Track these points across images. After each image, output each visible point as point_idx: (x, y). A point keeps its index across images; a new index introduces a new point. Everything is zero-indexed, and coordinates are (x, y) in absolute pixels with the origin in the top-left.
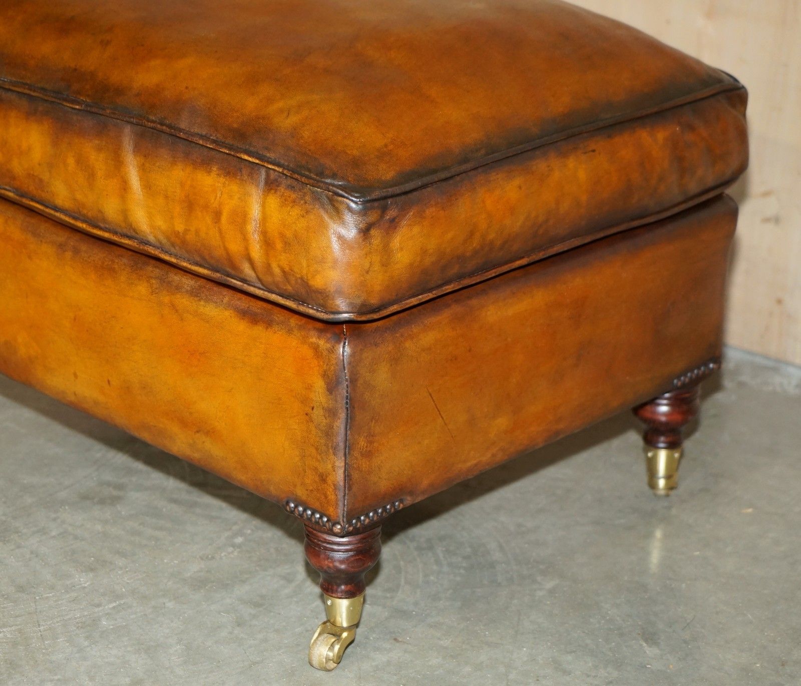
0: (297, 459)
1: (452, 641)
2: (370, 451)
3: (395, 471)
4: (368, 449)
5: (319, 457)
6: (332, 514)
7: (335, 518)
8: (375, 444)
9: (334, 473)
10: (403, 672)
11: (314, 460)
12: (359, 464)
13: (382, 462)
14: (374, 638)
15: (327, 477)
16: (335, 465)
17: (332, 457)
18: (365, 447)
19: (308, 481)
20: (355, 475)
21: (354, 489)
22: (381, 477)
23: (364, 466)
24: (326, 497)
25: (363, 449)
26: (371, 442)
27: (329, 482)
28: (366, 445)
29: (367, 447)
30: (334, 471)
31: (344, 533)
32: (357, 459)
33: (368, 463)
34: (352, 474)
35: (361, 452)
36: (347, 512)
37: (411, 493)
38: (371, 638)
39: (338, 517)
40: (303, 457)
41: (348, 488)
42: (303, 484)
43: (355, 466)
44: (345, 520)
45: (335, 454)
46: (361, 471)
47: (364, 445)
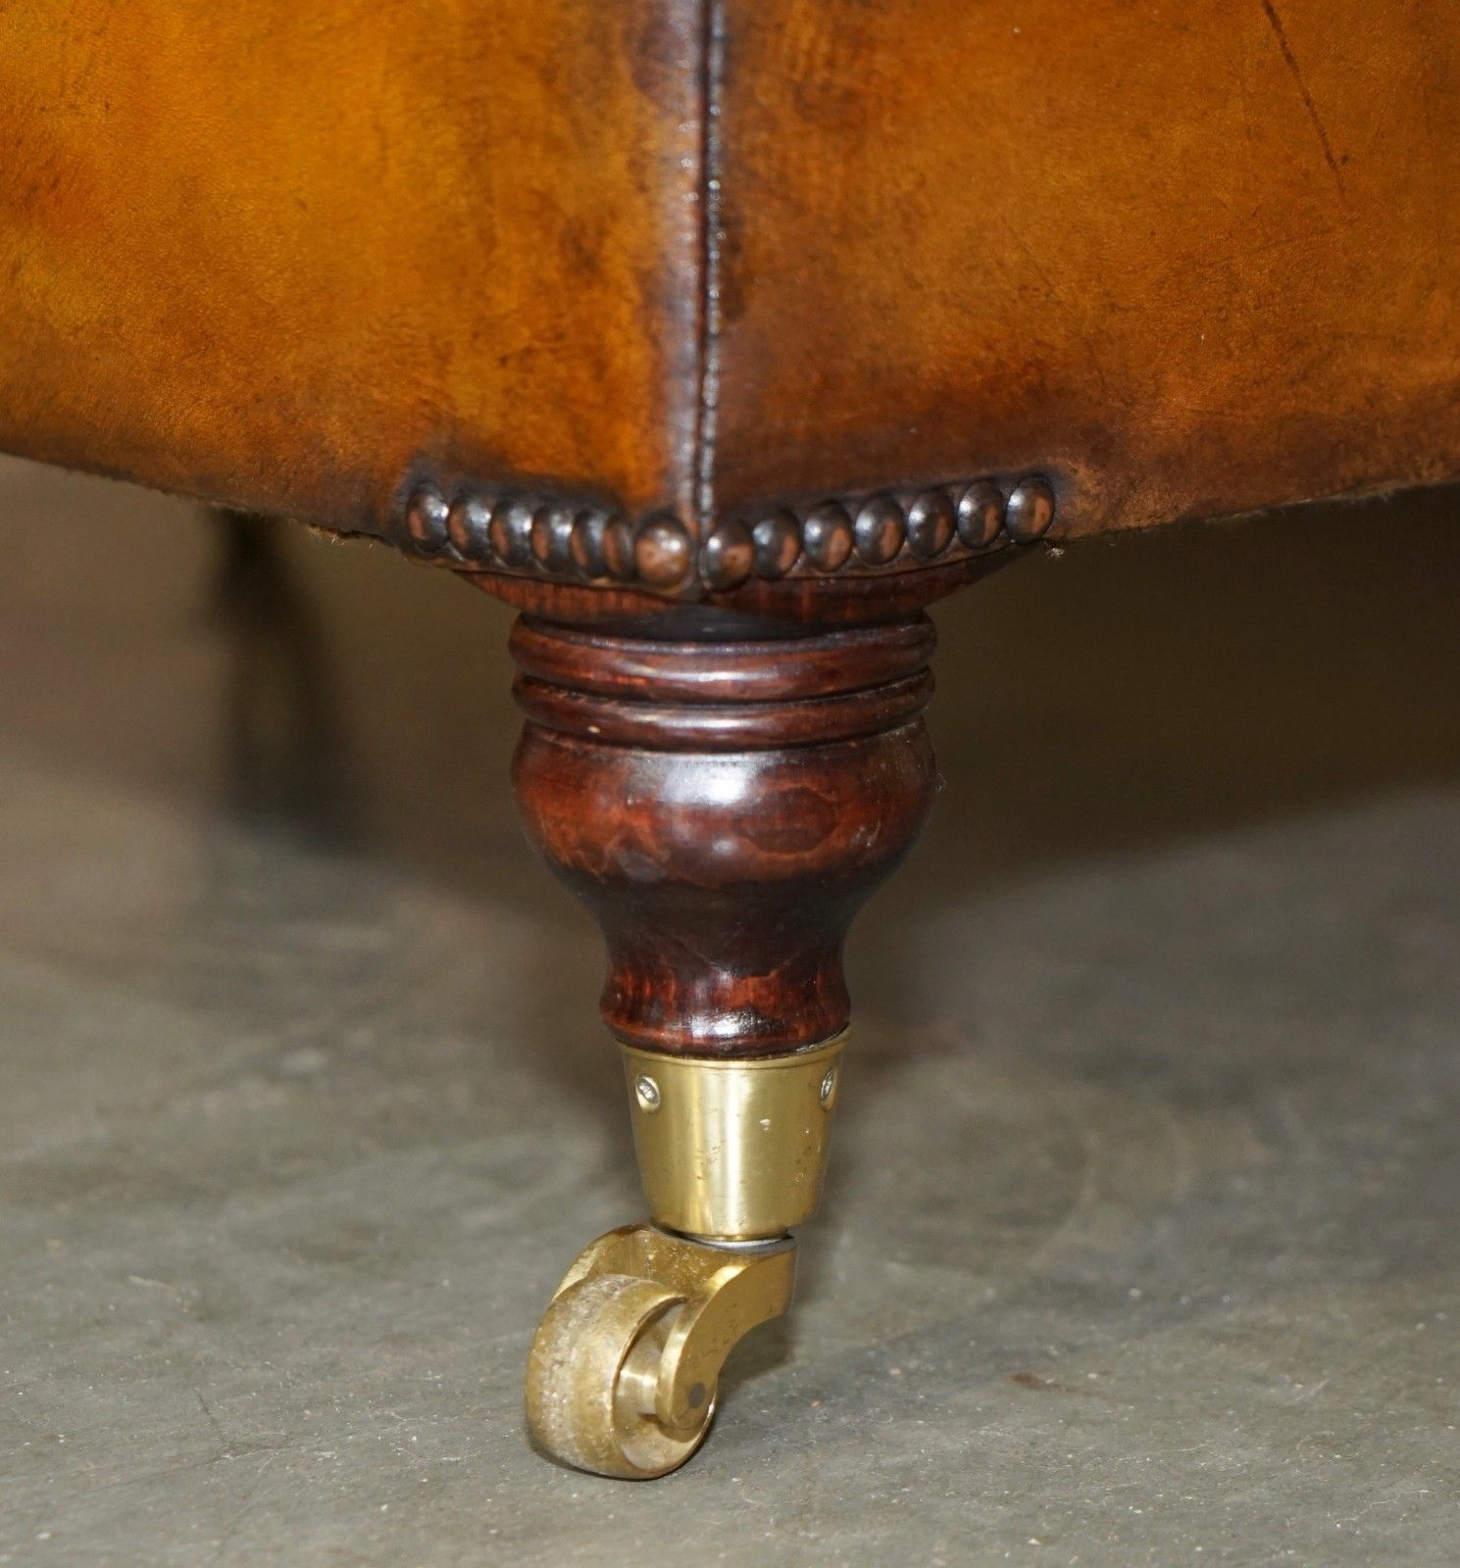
0: (447, 177)
1: (1327, 1388)
2: (850, 96)
3: (1001, 264)
4: (843, 81)
5: (560, 126)
6: (632, 465)
7: (650, 487)
8: (882, 59)
9: (639, 202)
10: (1048, 1492)
11: (536, 150)
12: (784, 159)
13: (921, 183)
14: (908, 1374)
15: (602, 233)
16: (645, 153)
17: (629, 101)
18: (819, 60)
19: (507, 299)
20: (765, 226)
21: (760, 307)
22: (919, 274)
23: (816, 178)
24: (600, 368)
25: (810, 70)
26: (860, 42)
27: (618, 267)
28: (824, 47)
29: (830, 63)
30: (642, 188)
31: (698, 578)
32: (770, 122)
33: (838, 169)
34: (748, 212)
35: (798, 91)
36: (716, 444)
37: (1100, 445)
38: (895, 1372)
39: (666, 473)
40: (477, 151)
41: (724, 298)
42: (484, 329)
43: (760, 164)
44: (707, 500)
45: (644, 82)
46: (801, 210)
47: (814, 44)
